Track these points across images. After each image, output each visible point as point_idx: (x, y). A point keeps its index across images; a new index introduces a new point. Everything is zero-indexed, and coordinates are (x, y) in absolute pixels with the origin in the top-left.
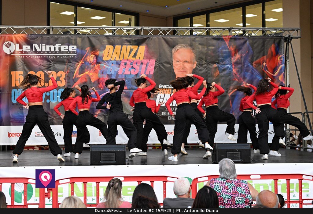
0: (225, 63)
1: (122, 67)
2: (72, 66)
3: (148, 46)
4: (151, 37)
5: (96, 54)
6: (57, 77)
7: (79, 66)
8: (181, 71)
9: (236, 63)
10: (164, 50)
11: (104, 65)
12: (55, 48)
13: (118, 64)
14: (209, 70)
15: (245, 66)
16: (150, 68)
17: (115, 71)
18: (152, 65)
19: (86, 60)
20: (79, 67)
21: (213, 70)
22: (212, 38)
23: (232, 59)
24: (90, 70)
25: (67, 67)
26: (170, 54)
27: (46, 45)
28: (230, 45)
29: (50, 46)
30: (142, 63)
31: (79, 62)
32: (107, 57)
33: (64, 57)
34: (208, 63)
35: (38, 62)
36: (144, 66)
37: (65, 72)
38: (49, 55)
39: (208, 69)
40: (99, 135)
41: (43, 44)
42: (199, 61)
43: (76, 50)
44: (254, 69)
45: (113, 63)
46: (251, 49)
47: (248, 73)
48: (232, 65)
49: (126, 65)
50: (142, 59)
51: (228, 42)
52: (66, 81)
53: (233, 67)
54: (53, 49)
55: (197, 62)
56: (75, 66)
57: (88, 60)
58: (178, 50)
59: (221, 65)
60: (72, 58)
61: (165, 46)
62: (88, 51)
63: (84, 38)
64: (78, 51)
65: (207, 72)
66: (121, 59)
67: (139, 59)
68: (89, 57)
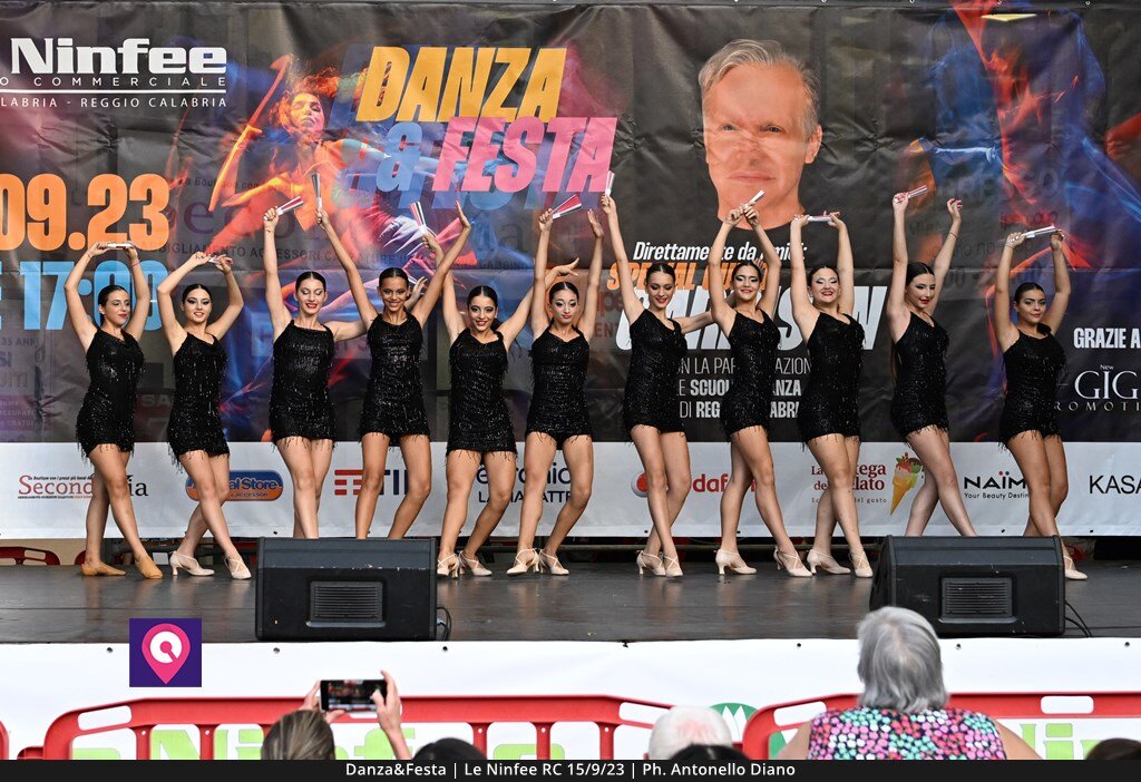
0: (966, 134)
1: (453, 154)
2: (203, 147)
3: (578, 51)
4: (598, 7)
5: (324, 88)
6: (130, 204)
7: (236, 147)
8: (746, 177)
9: (1020, 138)
10: (660, 71)
11: (364, 146)
12: (119, 58)
13: (434, 139)
14: (883, 172)
15: (1067, 154)
16: (593, 162)
17: (415, 175)
18: (598, 146)
19: (276, 118)
20: (239, 156)
21: (906, 171)
22: (901, 12)
23: (1002, 114)
24: (292, 168)
25: (181, 155)
26: (689, 89)
27: (74, 47)
28: (988, 49)
29: (97, 50)
30: (550, 137)
31: (239, 127)
32: (379, 104)
33: (163, 102)
34: (881, 138)
35: (38, 128)
36: (559, 150)
37: (170, 181)
38: (89, 97)
39: (881, 164)
40: (338, 492)
41: (61, 41)
42: (834, 125)
43: (222, 70)
44: (1109, 164)
45: (404, 138)
46: (1097, 64)
47: (1082, 188)
48: (1001, 145)
49: (470, 144)
50: (548, 114)
51: (981, 31)
52: (171, 225)
53: (1006, 154)
54: (108, 67)
55: (824, 130)
56: (222, 148)
57: (284, 120)
58: (729, 68)
59: (942, 146)
60: (203, 111)
61: (666, 49)
62: (286, 74)
63: (266, 8)
64: (235, 74)
65: (872, 182)
66: (447, 113)
67: (537, 114)
68: (290, 103)
